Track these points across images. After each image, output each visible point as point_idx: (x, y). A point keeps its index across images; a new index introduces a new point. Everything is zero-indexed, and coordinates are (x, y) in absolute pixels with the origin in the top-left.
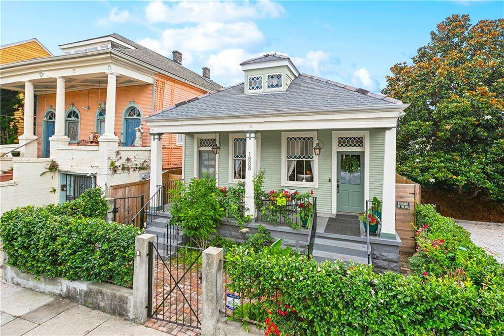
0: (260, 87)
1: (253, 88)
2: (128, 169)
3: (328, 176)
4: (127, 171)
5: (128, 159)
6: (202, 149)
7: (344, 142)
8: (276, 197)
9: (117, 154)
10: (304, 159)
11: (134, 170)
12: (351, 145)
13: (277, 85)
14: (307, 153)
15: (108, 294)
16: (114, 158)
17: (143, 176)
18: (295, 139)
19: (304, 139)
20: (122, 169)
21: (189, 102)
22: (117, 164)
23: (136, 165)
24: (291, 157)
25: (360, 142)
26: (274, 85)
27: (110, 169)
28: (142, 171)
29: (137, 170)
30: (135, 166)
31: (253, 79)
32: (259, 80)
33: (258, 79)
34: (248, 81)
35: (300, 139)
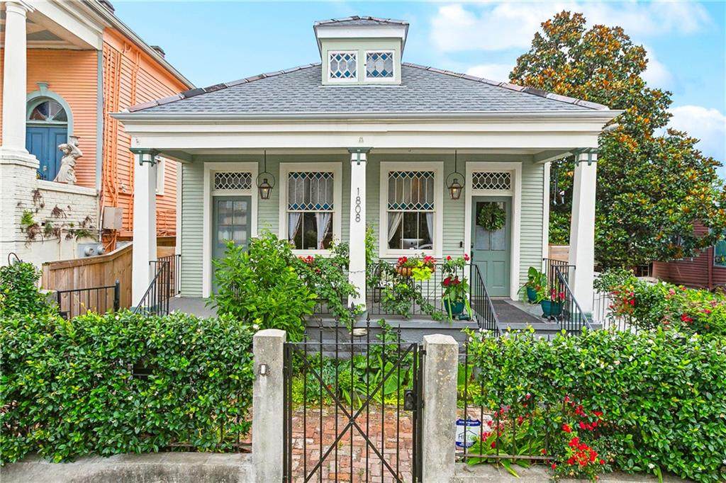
0: (351, 74)
1: (338, 74)
2: (56, 233)
3: (459, 238)
4: (54, 237)
5: (57, 211)
6: (220, 193)
7: (482, 181)
8: (412, 268)
9: (34, 197)
10: (419, 210)
11: (68, 237)
12: (491, 186)
13: (384, 73)
14: (423, 200)
15: (181, 471)
16: (29, 206)
17: (87, 249)
18: (404, 175)
19: (419, 175)
20: (46, 233)
21: (209, 90)
22: (36, 219)
23: (72, 225)
24: (396, 206)
25: (505, 181)
26: (380, 71)
27: (22, 229)
28: (83, 240)
29: (74, 238)
30: (69, 228)
31: (338, 58)
32: (350, 60)
33: (347, 58)
34: (330, 61)
35: (411, 175)
